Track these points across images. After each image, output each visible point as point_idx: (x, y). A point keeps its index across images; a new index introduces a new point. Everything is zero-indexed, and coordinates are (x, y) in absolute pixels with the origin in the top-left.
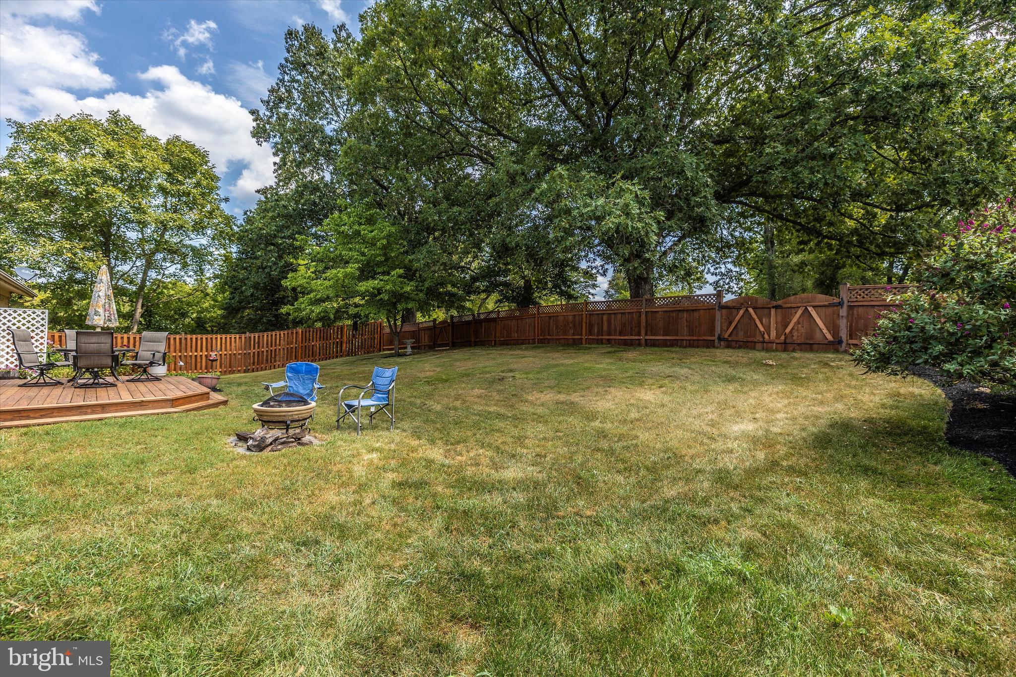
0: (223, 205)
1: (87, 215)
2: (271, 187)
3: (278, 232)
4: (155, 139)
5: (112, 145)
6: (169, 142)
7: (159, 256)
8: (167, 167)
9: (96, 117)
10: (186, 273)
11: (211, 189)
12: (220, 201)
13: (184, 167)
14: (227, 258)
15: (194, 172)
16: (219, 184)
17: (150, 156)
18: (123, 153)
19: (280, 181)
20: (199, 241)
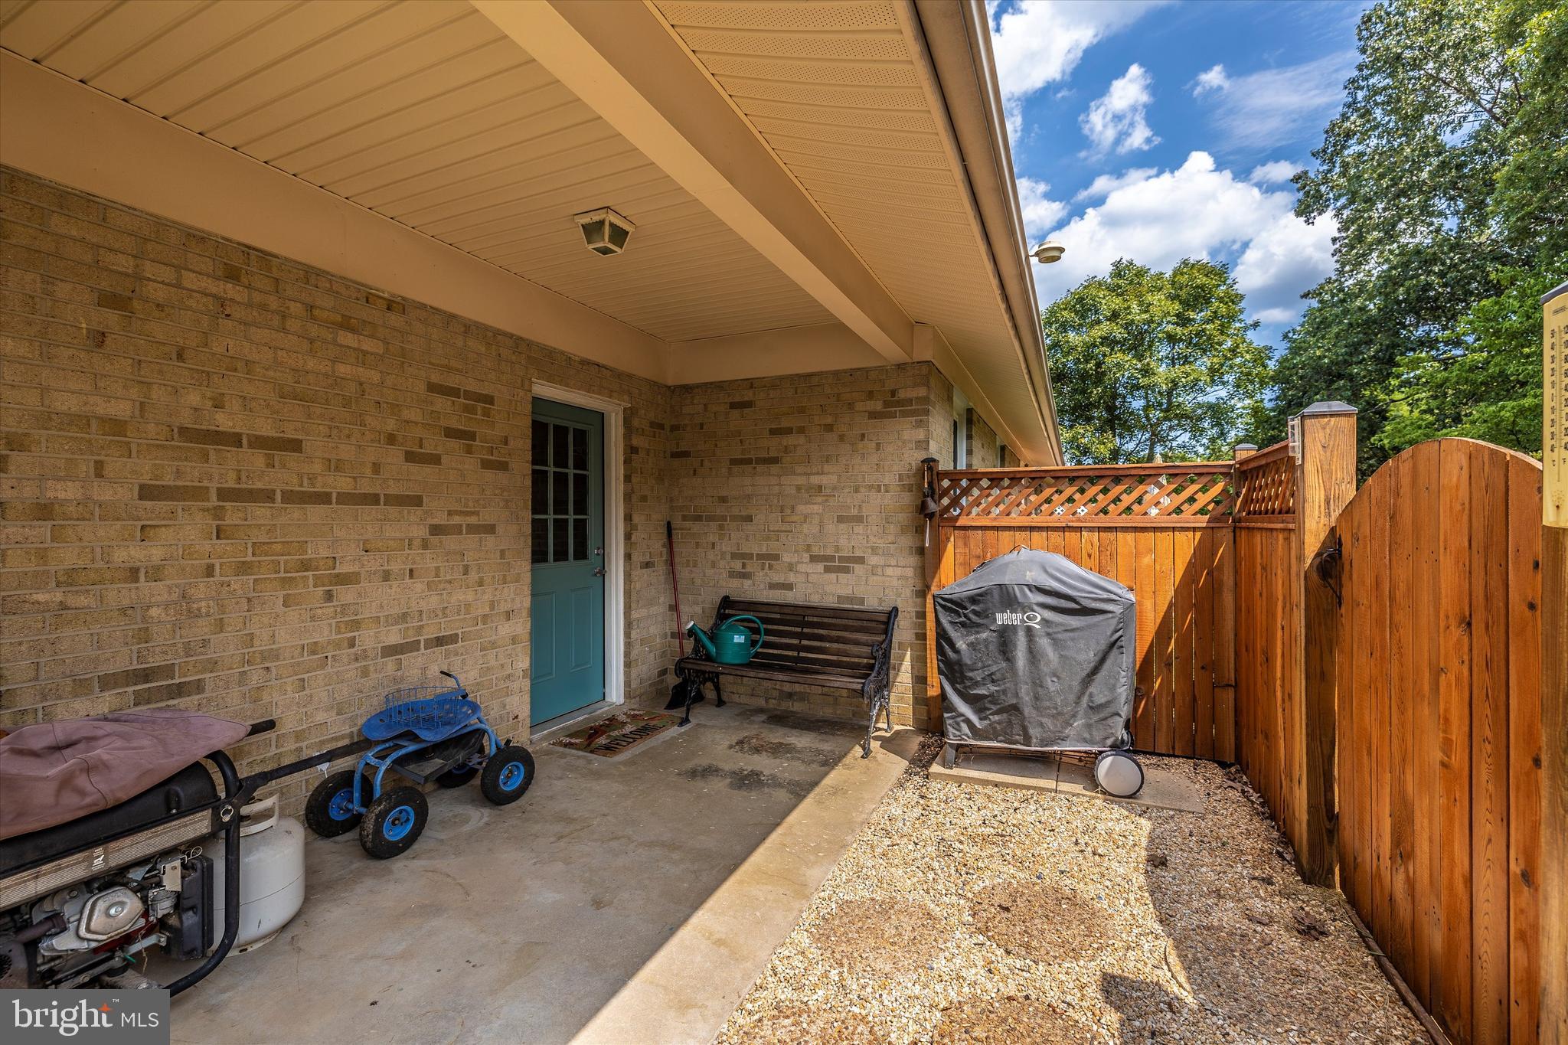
0: (1250, 335)
1: (1097, 391)
2: (1329, 281)
3: (1351, 354)
4: (1160, 276)
5: (1117, 303)
6: (1177, 272)
7: (1165, 425)
8: (1176, 307)
9: (1100, 277)
10: (1197, 441)
11: (1232, 317)
12: (1246, 329)
13: (1196, 298)
14: (1256, 411)
15: (1208, 301)
16: (1242, 305)
17: (1157, 300)
18: (1129, 307)
19: (1343, 265)
20: (1215, 394)
